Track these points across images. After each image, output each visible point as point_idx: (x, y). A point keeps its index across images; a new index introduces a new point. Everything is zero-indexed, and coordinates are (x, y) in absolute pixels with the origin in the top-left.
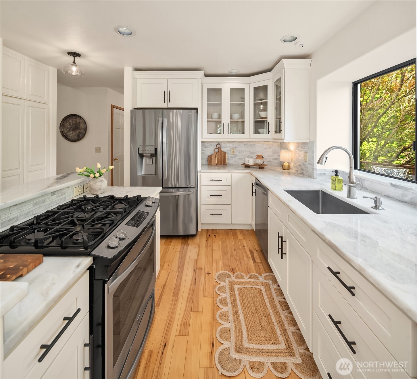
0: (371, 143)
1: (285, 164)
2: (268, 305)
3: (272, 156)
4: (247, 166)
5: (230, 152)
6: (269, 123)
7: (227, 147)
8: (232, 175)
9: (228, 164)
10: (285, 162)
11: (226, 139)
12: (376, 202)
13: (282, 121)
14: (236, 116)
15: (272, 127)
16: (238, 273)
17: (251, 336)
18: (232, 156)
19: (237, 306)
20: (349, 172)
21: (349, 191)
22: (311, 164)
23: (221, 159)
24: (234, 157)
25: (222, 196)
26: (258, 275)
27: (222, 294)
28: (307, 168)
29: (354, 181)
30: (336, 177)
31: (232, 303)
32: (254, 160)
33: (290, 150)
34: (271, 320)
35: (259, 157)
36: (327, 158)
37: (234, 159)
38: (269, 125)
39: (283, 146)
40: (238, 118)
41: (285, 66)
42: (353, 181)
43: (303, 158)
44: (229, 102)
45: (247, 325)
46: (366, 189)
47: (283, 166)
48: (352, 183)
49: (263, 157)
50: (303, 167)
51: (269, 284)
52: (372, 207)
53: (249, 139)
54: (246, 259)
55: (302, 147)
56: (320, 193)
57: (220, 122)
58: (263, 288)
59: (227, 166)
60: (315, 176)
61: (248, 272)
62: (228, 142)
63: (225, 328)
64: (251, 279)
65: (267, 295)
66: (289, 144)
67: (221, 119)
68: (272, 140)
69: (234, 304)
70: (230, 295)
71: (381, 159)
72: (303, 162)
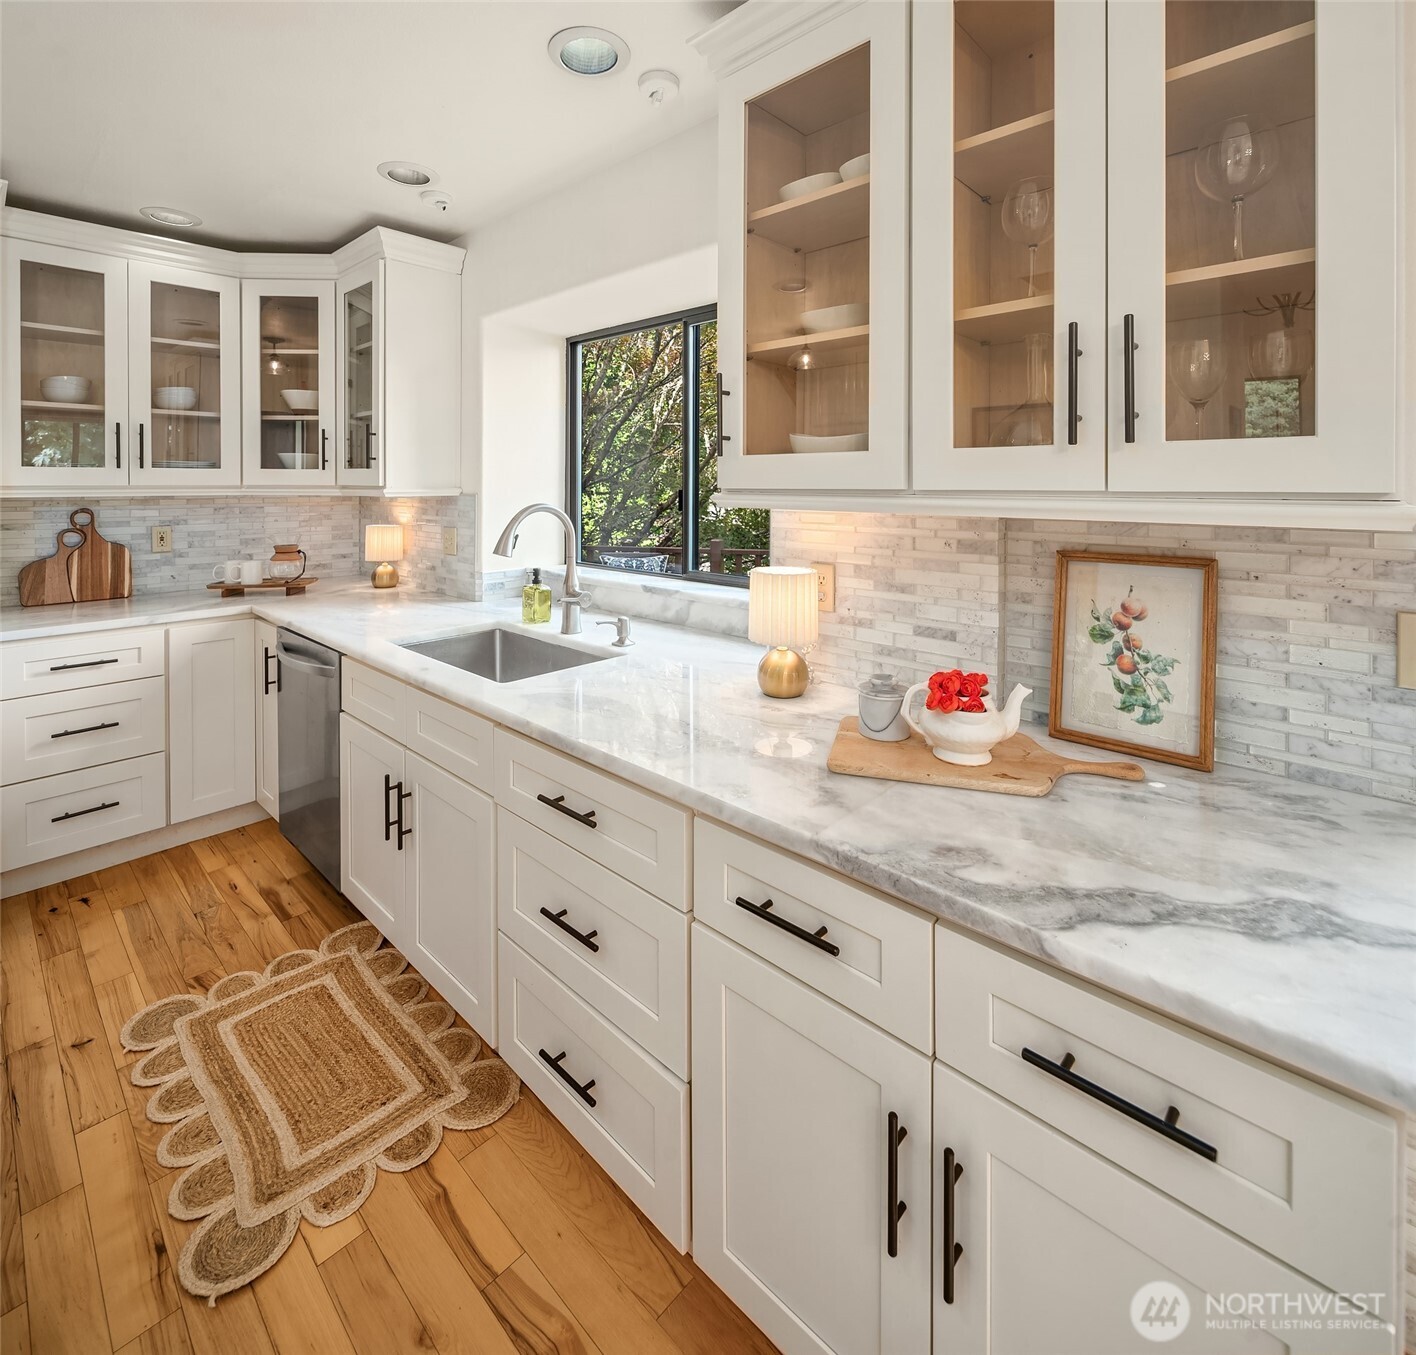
0: (594, 497)
1: (380, 569)
2: (356, 1016)
3: (330, 547)
4: (234, 592)
5: (145, 544)
6: (323, 431)
7: (129, 522)
8: (167, 633)
9: (134, 593)
10: (379, 564)
11: (129, 486)
12: (620, 632)
13: (377, 426)
14: (179, 397)
15: (336, 446)
16: (226, 979)
17: (309, 1130)
18: (158, 556)
19: (243, 1077)
20: (564, 574)
21: (567, 617)
22: (465, 561)
23: (101, 575)
24: (168, 562)
25: (117, 724)
26: (304, 951)
27: (166, 1078)
28: (456, 572)
29: (577, 589)
30: (535, 587)
31: (216, 1082)
32: (263, 564)
33: (396, 522)
34: (370, 1049)
35: (283, 552)
36: (516, 537)
37: (167, 571)
38: (324, 438)
39: (370, 508)
40: (189, 406)
41: (388, 252)
42: (574, 591)
43: (440, 546)
44: (143, 338)
45: (288, 1110)
46: (596, 608)
47: (374, 577)
48: (574, 595)
49: (299, 552)
50: (441, 572)
51: (348, 958)
52: (613, 644)
53: (241, 486)
54: (249, 925)
55: (438, 511)
56: (498, 635)
57: (99, 417)
58: (329, 980)
59: (130, 602)
60: (477, 594)
61: (265, 958)
62: (132, 499)
63: (203, 1168)
64: (283, 972)
65: (347, 990)
66: (394, 503)
67: (103, 404)
68: (337, 493)
69: (229, 1079)
70: (202, 1064)
71: (618, 536)
72: (442, 556)
